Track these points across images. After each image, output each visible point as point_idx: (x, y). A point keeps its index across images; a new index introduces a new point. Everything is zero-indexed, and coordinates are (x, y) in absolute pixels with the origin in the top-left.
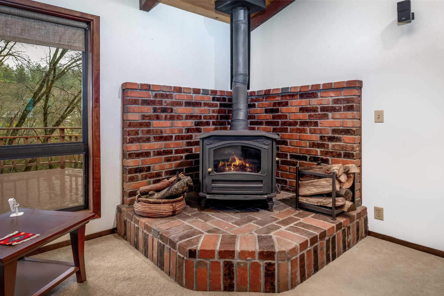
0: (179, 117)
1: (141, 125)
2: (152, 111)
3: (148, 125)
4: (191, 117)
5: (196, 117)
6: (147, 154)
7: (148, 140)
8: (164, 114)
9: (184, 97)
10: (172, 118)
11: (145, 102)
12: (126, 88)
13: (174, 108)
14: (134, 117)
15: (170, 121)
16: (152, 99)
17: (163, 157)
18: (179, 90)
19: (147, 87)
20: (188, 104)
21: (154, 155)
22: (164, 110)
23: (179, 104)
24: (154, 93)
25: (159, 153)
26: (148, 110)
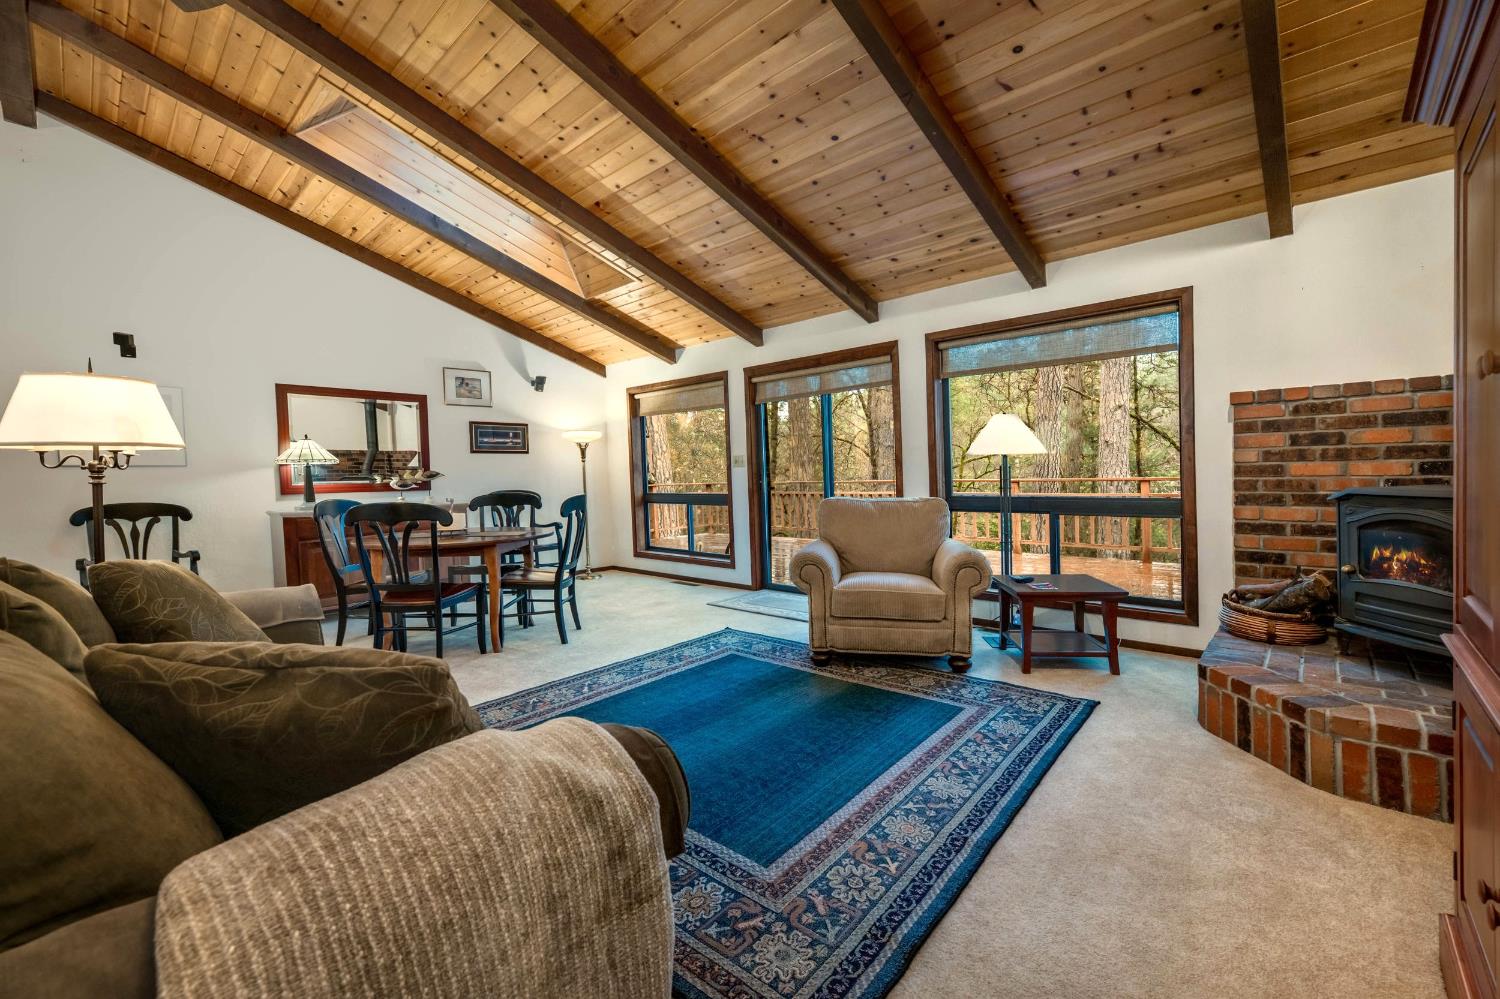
0: (1364, 454)
1: (1262, 471)
2: (1288, 442)
3: (1278, 471)
4: (1405, 452)
5: (1425, 450)
6: (1277, 529)
7: (1279, 501)
8: (1319, 448)
9: (1381, 405)
10: (1342, 455)
11: (1270, 426)
13: (1350, 433)
14: (1252, 457)
15: (1339, 464)
16: (1287, 417)
17: (1319, 539)
18: (1365, 389)
19: (1275, 396)
20: (1392, 420)
21: (1294, 532)
22: (1319, 439)
23: (1366, 422)
24: (1291, 406)
25: (1306, 530)
26: (1278, 441)
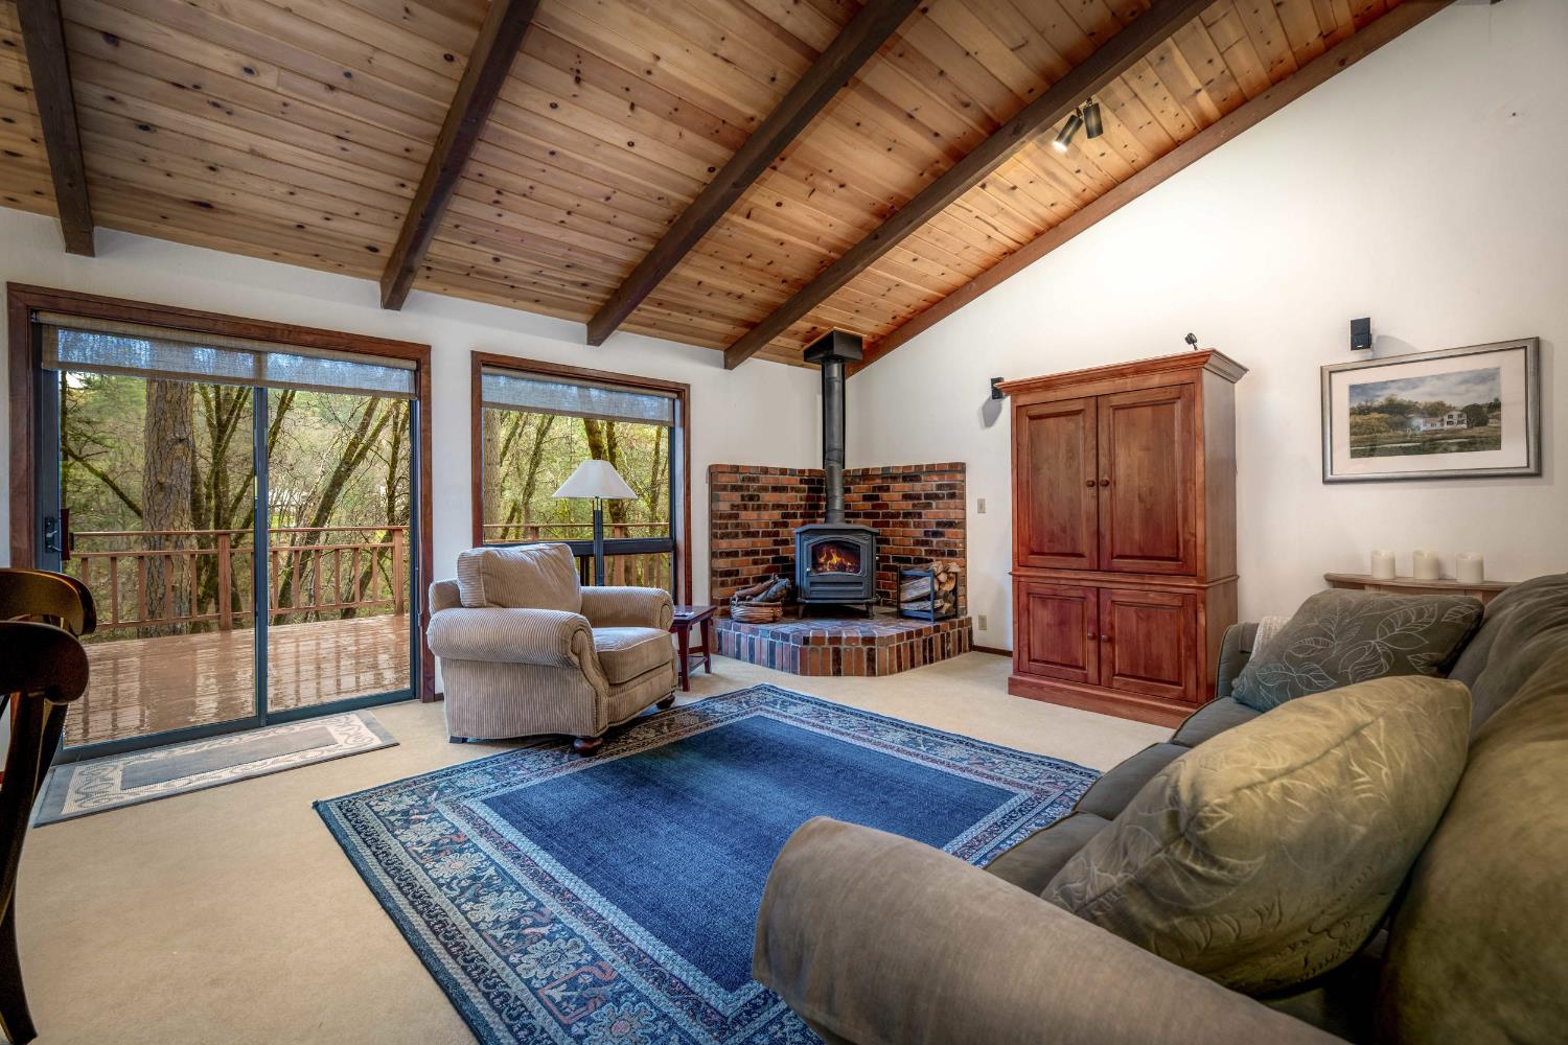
0: (765, 507)
1: (730, 516)
2: (740, 498)
3: (736, 516)
4: (777, 506)
5: (782, 506)
6: (736, 554)
7: (736, 536)
8: (751, 503)
9: (770, 480)
10: (759, 508)
11: (735, 488)
12: (714, 472)
13: (762, 495)
14: (724, 507)
15: (757, 512)
16: (740, 483)
17: (751, 558)
18: (765, 471)
19: (736, 469)
20: (776, 489)
21: (743, 555)
22: (751, 498)
23: (765, 489)
24: (742, 476)
25: (747, 553)
26: (736, 497)
